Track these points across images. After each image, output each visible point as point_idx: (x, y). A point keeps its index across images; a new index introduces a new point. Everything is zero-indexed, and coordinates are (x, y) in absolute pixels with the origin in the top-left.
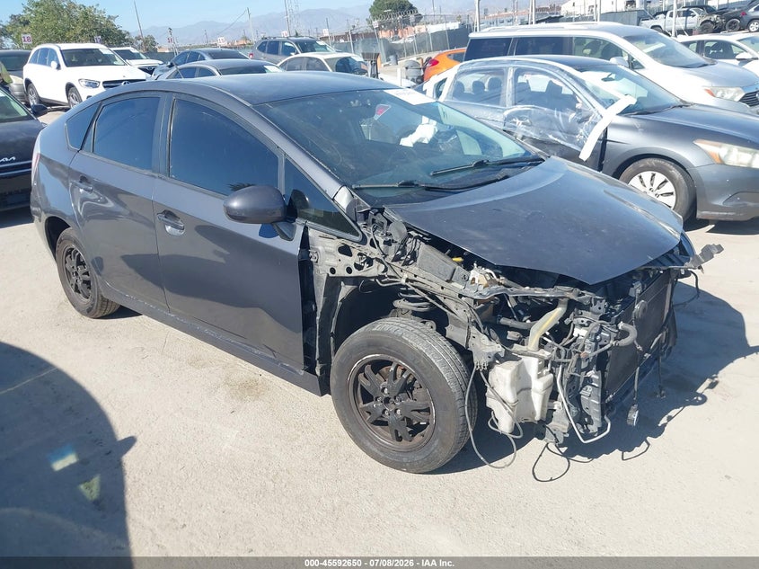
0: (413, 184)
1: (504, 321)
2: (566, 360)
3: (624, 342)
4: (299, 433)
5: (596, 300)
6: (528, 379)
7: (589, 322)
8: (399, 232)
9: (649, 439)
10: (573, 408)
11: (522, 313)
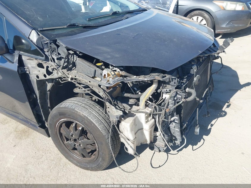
0: (75, 25)
1: (126, 95)
2: (160, 113)
3: (190, 99)
4: (44, 154)
5: (172, 79)
6: (141, 124)
7: (170, 91)
8: (64, 52)
9: (204, 137)
10: (166, 135)
11: (136, 89)
